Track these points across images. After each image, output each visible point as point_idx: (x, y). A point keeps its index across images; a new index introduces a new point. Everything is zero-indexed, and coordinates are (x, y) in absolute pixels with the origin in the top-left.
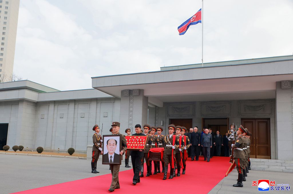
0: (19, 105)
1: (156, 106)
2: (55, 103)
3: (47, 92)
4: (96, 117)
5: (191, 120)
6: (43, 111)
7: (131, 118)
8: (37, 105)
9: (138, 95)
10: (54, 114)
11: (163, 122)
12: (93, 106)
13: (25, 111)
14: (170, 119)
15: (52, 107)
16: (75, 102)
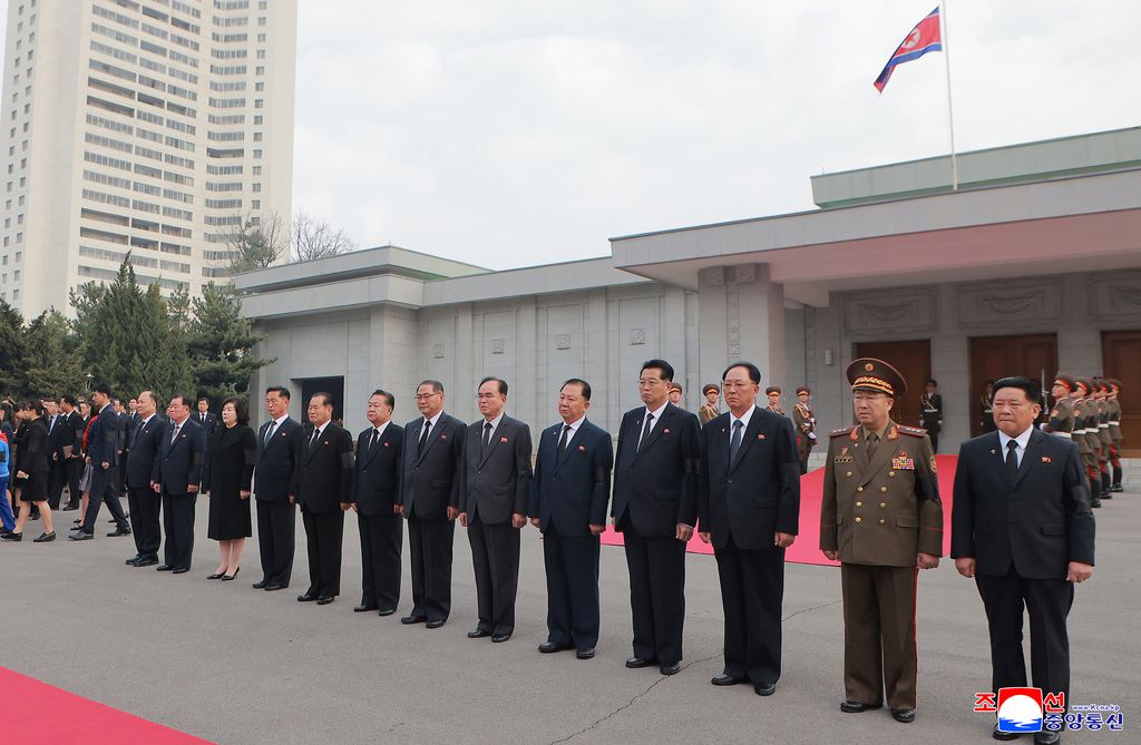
0: (372, 319)
1: (805, 305)
2: (477, 308)
3: (451, 276)
4: (607, 345)
5: (927, 342)
6: (439, 334)
7: (734, 349)
8: (419, 317)
9: (753, 279)
10: (473, 342)
11: (832, 354)
12: (596, 310)
13: (390, 336)
14: (853, 344)
15: (465, 322)
16: (538, 301)
